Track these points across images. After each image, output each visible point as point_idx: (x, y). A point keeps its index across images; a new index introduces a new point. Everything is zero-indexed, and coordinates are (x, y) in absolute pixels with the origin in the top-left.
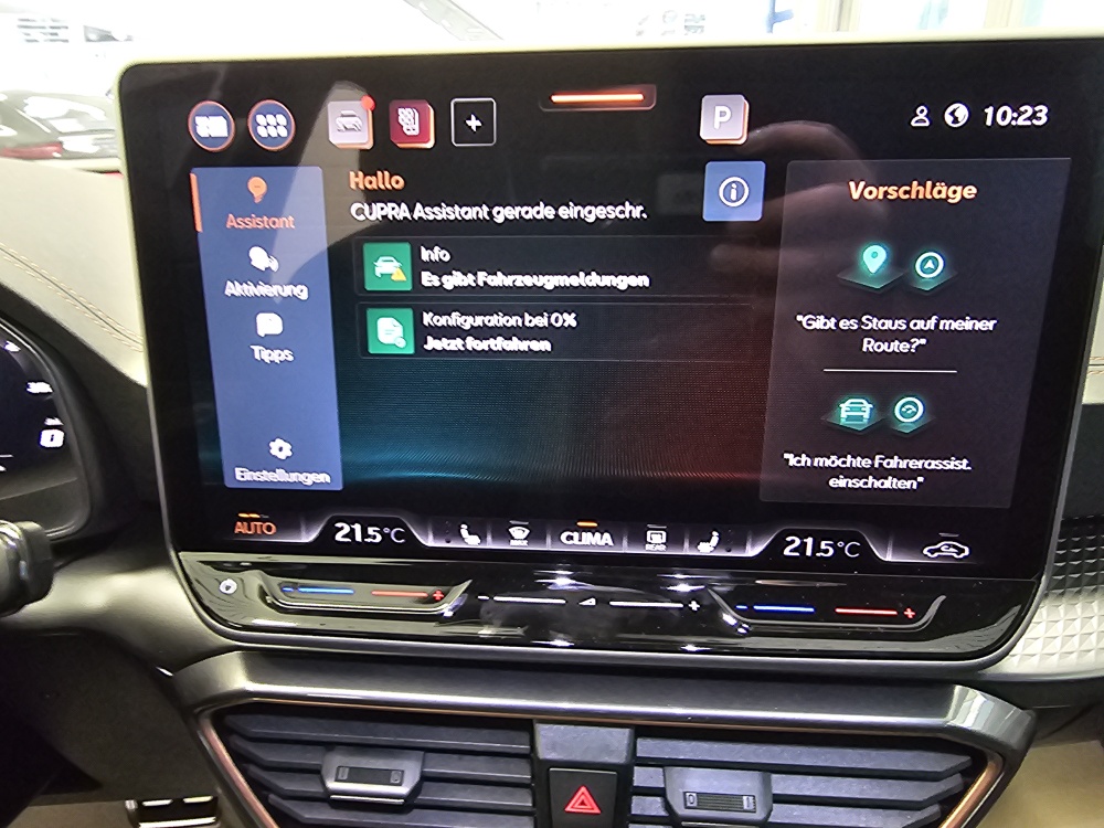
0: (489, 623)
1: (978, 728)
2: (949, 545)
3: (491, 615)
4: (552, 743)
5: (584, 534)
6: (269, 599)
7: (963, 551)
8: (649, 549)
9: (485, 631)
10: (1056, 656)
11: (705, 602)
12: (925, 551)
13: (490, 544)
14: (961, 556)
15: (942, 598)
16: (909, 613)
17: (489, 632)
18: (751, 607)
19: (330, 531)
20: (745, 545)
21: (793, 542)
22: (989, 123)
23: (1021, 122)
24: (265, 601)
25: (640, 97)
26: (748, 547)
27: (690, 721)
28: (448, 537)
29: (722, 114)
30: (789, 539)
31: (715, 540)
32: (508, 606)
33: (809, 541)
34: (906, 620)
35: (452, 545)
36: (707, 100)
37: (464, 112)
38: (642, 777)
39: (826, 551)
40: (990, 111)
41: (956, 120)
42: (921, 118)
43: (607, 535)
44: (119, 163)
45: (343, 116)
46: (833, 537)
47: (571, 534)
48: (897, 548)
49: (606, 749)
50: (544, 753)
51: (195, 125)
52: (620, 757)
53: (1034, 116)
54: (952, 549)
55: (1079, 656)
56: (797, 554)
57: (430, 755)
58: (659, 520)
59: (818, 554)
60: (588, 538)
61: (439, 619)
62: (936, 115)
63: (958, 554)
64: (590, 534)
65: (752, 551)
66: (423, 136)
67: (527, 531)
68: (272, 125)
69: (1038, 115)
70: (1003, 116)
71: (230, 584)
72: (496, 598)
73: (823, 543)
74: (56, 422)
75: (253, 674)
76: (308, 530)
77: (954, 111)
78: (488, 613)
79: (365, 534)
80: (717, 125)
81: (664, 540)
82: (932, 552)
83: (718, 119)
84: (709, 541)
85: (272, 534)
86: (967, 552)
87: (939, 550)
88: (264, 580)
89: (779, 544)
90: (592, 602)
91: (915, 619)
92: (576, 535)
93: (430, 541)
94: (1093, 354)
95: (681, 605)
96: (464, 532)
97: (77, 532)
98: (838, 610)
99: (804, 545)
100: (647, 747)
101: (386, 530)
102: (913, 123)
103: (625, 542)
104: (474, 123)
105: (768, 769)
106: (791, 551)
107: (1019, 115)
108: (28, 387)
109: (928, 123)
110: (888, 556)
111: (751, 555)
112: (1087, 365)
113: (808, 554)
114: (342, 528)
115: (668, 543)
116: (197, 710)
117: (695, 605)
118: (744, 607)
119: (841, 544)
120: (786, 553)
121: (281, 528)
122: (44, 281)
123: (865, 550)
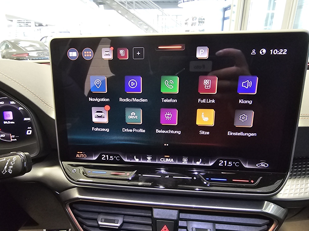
0: (141, 181)
1: (272, 213)
2: (263, 164)
3: (142, 179)
4: (157, 213)
6: (85, 174)
7: (267, 165)
8: (183, 163)
9: (140, 184)
10: (293, 194)
11: (198, 177)
12: (257, 165)
13: (142, 161)
14: (266, 166)
15: (261, 178)
16: (252, 181)
17: (141, 184)
19: (100, 157)
21: (221, 162)
22: (271, 54)
23: (280, 53)
25: (181, 47)
26: (209, 163)
27: (193, 209)
28: (131, 159)
29: (202, 51)
31: (201, 161)
32: (146, 177)
33: (226, 162)
34: (252, 183)
35: (132, 161)
36: (198, 48)
37: (136, 51)
38: (181, 223)
39: (230, 165)
40: (272, 51)
41: (263, 53)
42: (254, 52)
43: (172, 159)
45: (106, 52)
46: (232, 161)
47: (163, 159)
48: (250, 164)
49: (171, 215)
50: (155, 216)
51: (69, 54)
52: (175, 218)
53: (283, 52)
54: (264, 165)
55: (299, 194)
56: (222, 165)
57: (125, 216)
58: (186, 156)
59: (228, 165)
60: (167, 160)
61: (128, 180)
62: (257, 52)
65: (211, 164)
66: (125, 56)
67: (151, 158)
68: (88, 54)
70: (275, 52)
71: (74, 170)
72: (143, 175)
73: (229, 162)
74: (30, 128)
75: (80, 194)
76: (95, 157)
77: (262, 50)
79: (109, 158)
80: (201, 54)
82: (259, 165)
83: (201, 52)
84: (199, 161)
85: (85, 157)
87: (260, 165)
88: (84, 169)
89: (218, 162)
90: (168, 177)
91: (254, 183)
93: (126, 160)
94: (301, 113)
95: (191, 178)
96: (135, 158)
97: (37, 156)
98: (233, 180)
99: (224, 163)
100: (182, 216)
101: (115, 157)
102: (252, 54)
103: (177, 161)
104: (138, 53)
105: (215, 222)
106: (220, 164)
107: (280, 52)
108: (24, 119)
109: (255, 54)
110: (247, 166)
111: (210, 165)
112: (299, 116)
113: (225, 165)
114: (104, 156)
115: (188, 162)
116: (66, 203)
117: (195, 178)
118: (208, 179)
119: (234, 163)
120: (220, 165)
121: (88, 156)
122: (30, 92)
123: (240, 164)
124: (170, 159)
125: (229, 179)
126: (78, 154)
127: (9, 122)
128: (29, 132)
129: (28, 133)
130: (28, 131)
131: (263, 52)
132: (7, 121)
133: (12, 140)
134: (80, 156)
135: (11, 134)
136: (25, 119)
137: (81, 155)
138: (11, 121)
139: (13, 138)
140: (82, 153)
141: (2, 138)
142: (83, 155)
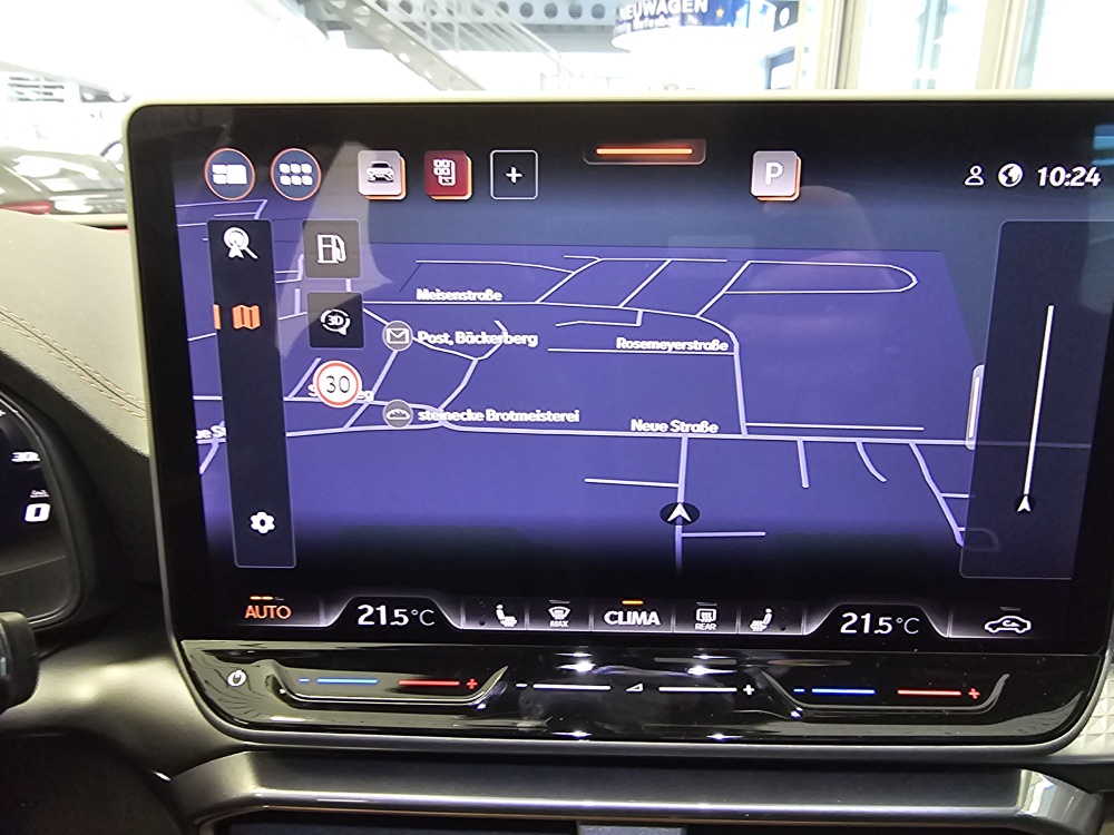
0: (528, 715)
1: (1044, 815)
2: (1013, 620)
3: (529, 705)
5: (629, 613)
6: (284, 693)
7: (1025, 625)
11: (760, 686)
12: (986, 627)
13: (528, 626)
14: (1024, 630)
15: (1006, 676)
16: (974, 694)
17: (529, 724)
18: (808, 690)
19: (352, 614)
20: (801, 622)
21: (850, 618)
22: (1043, 183)
23: (1074, 183)
24: (277, 692)
25: (690, 151)
26: (803, 624)
27: (747, 819)
28: (482, 619)
29: (774, 170)
30: (846, 615)
31: (768, 617)
32: (548, 693)
33: (867, 617)
34: (971, 701)
35: (487, 627)
36: (758, 156)
37: (504, 164)
39: (885, 628)
40: (1043, 171)
41: (1009, 180)
42: (975, 178)
43: (654, 614)
44: (125, 218)
46: (892, 613)
47: (615, 613)
48: (959, 623)
51: (212, 171)
53: (1087, 177)
54: (1014, 624)
56: (855, 631)
58: (708, 598)
59: (876, 632)
60: (633, 617)
61: (471, 711)
62: (990, 175)
63: (1020, 629)
64: (636, 613)
65: (808, 629)
66: (459, 187)
67: (568, 611)
68: (297, 174)
69: (1092, 176)
70: (1057, 177)
71: (237, 675)
72: (536, 686)
74: (43, 494)
75: (264, 778)
76: (327, 615)
77: (1008, 170)
78: (528, 702)
79: (390, 616)
80: (768, 181)
81: (715, 618)
82: (994, 627)
83: (769, 174)
84: (762, 619)
85: (285, 618)
86: (1029, 627)
87: (1000, 625)
88: (278, 670)
89: (836, 621)
91: (980, 700)
92: (621, 614)
93: (462, 624)
95: (734, 690)
96: (500, 613)
97: (66, 618)
98: (900, 692)
99: (861, 622)
101: (414, 612)
102: (967, 183)
103: (673, 622)
104: (514, 175)
106: (847, 628)
107: (1073, 176)
108: (13, 457)
109: (981, 183)
110: (949, 633)
111: (805, 634)
113: (867, 631)
114: (365, 611)
115: (719, 622)
116: (197, 821)
117: (749, 690)
118: (802, 690)
119: (899, 620)
120: (843, 630)
121: (298, 612)
122: (36, 340)
123: (924, 626)
125: (885, 687)
126: (254, 603)
128: (38, 512)
129: (30, 516)
130: (31, 509)
134: (262, 614)
136: (21, 457)
137: (268, 609)
140: (268, 598)
142: (275, 609)
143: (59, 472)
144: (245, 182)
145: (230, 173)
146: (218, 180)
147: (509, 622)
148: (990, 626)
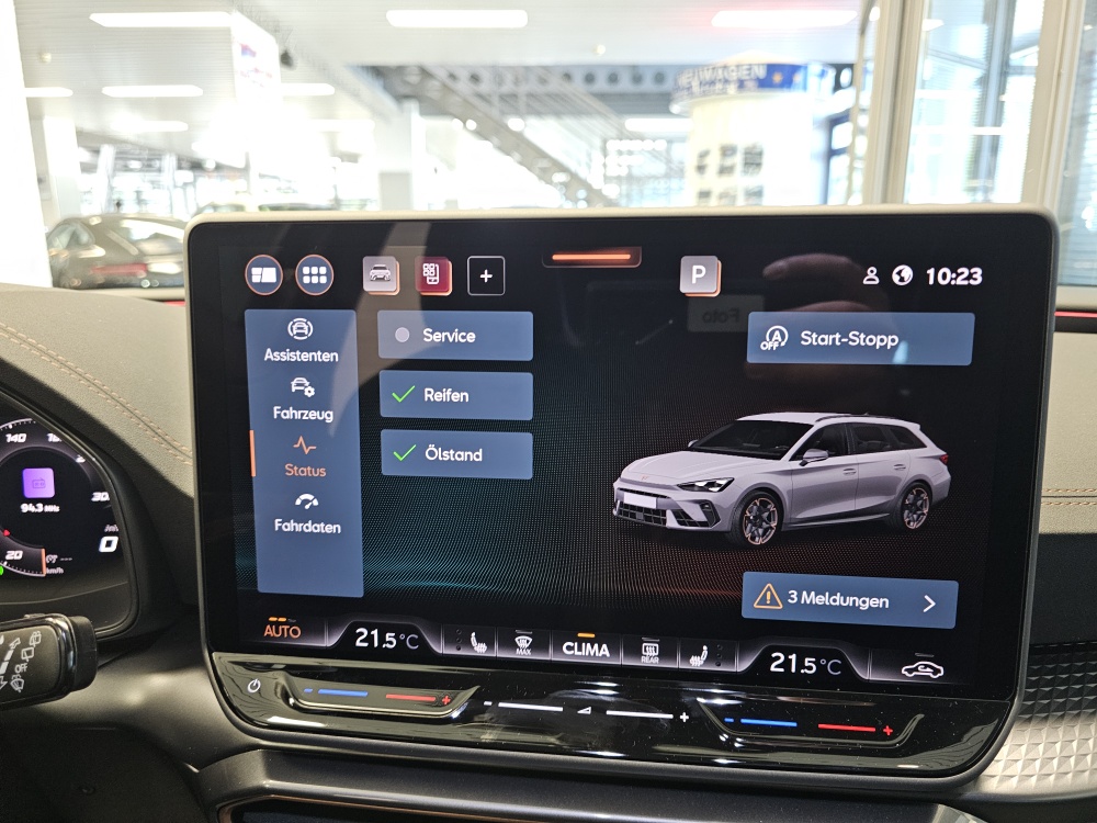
0: (491, 727)
2: (926, 666)
3: (494, 720)
5: (583, 644)
6: (292, 701)
7: (939, 671)
8: (644, 661)
9: (488, 736)
10: (1035, 778)
11: (695, 714)
13: (497, 653)
15: (920, 717)
16: (888, 731)
17: (492, 737)
18: (737, 721)
19: (351, 636)
20: (734, 660)
21: (778, 658)
22: (931, 282)
23: (960, 282)
24: (287, 702)
25: (628, 257)
26: (737, 661)
28: (459, 645)
29: (699, 271)
30: (774, 655)
31: (705, 654)
32: (509, 712)
33: (793, 657)
34: (885, 737)
35: (463, 652)
36: (685, 260)
37: (478, 267)
39: (810, 668)
40: (931, 272)
41: (902, 279)
42: (872, 277)
43: (604, 646)
45: (375, 268)
46: (817, 654)
47: (571, 644)
48: (878, 665)
51: (250, 275)
53: (970, 277)
54: (928, 670)
55: (1056, 778)
56: (782, 670)
58: (653, 634)
59: (802, 671)
60: (588, 649)
61: (448, 721)
62: (885, 275)
63: (935, 673)
64: (589, 645)
65: (741, 666)
66: (442, 285)
67: (531, 640)
68: (315, 275)
69: (974, 276)
70: (944, 276)
71: (254, 684)
72: (501, 705)
73: (807, 660)
74: (114, 528)
75: (271, 775)
76: (331, 635)
77: (901, 271)
78: (492, 718)
79: (382, 640)
80: (694, 281)
81: (658, 653)
82: (910, 671)
83: (695, 276)
84: (700, 654)
85: (296, 637)
86: (942, 673)
87: (916, 669)
88: (287, 680)
89: (766, 660)
90: (587, 711)
91: (893, 736)
92: (576, 645)
93: (441, 648)
94: (1044, 485)
95: (671, 716)
96: (473, 639)
97: (123, 631)
98: (820, 726)
99: (788, 662)
101: (402, 636)
102: (865, 282)
103: (622, 654)
104: (486, 276)
106: (776, 667)
107: (958, 275)
108: (93, 496)
109: (877, 282)
110: (868, 674)
111: (739, 670)
112: (1040, 497)
113: (793, 670)
114: (362, 634)
115: (661, 656)
116: (218, 806)
118: (731, 720)
119: (823, 662)
120: (772, 668)
121: (306, 633)
122: (114, 403)
123: (846, 668)
124: (596, 646)
125: (808, 720)
126: (272, 623)
127: (40, 505)
128: (109, 544)
129: (103, 548)
130: (105, 540)
131: (902, 275)
132: (35, 501)
133: (46, 571)
134: (277, 632)
135: (43, 551)
136: (98, 497)
137: (283, 629)
138: (46, 501)
139: (50, 565)
140: (283, 620)
141: (11, 563)
142: (288, 630)
143: (124, 510)
144: (274, 280)
145: (264, 275)
146: (256, 279)
147: (480, 649)
148: (906, 670)
